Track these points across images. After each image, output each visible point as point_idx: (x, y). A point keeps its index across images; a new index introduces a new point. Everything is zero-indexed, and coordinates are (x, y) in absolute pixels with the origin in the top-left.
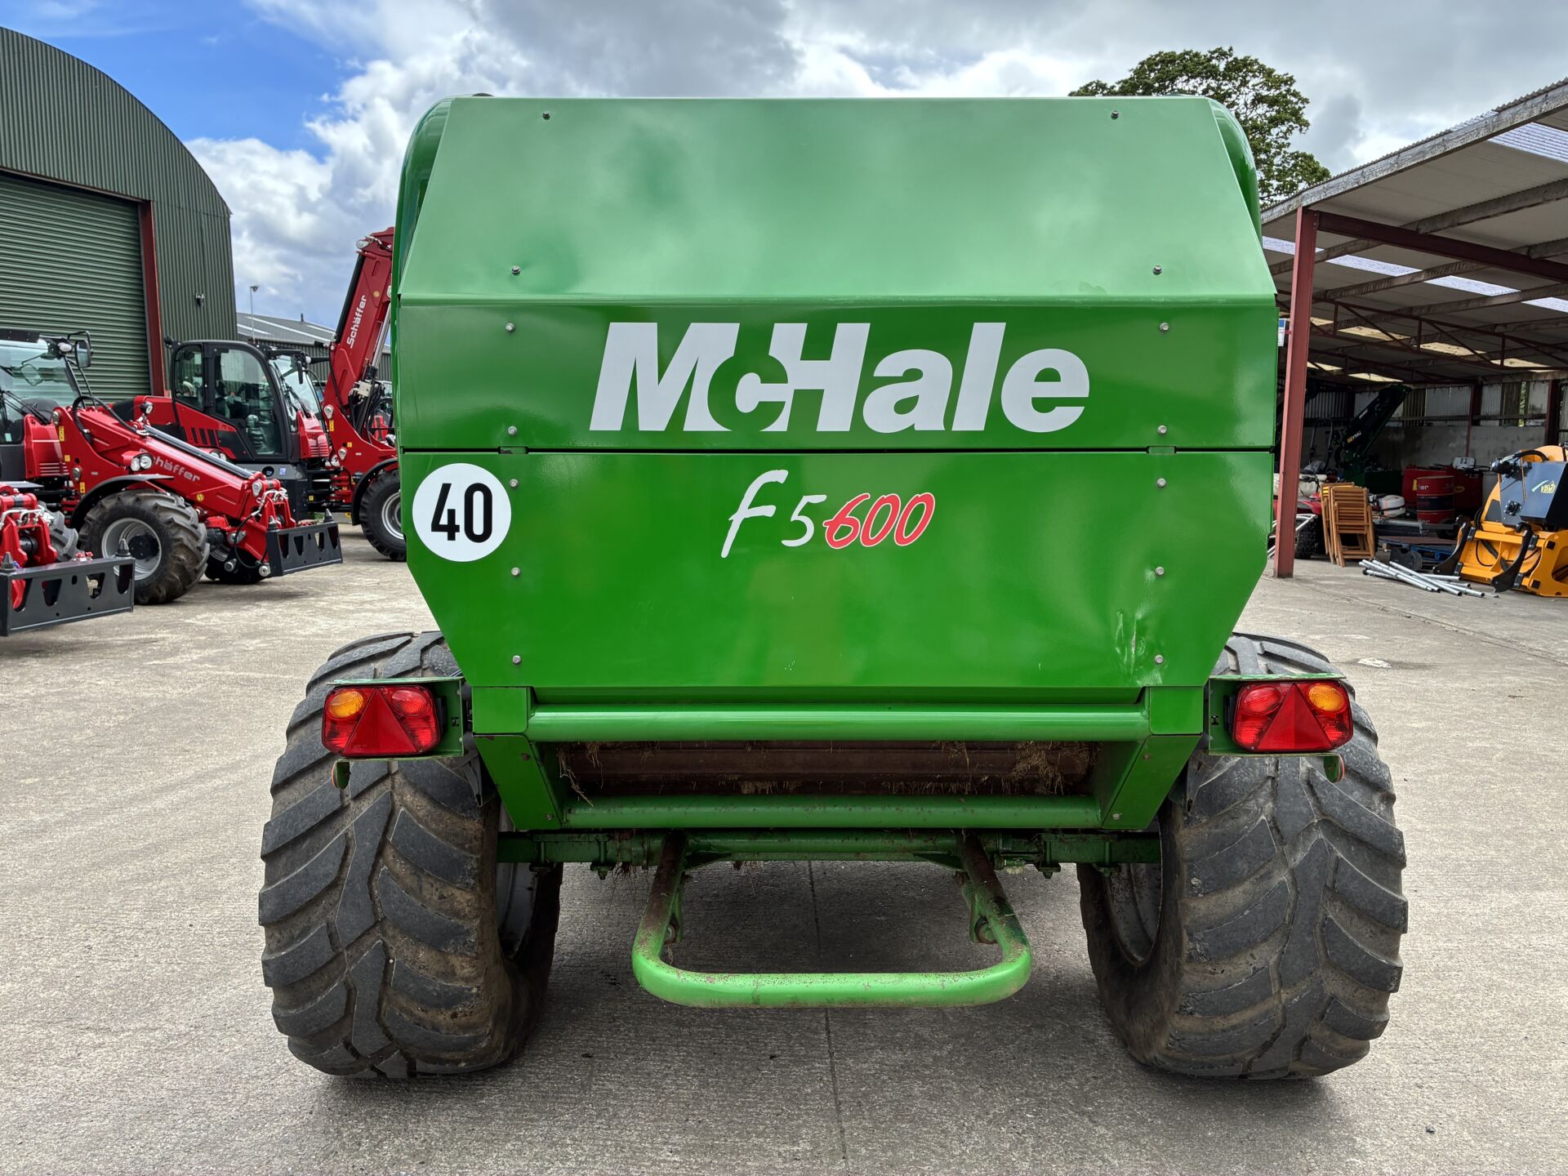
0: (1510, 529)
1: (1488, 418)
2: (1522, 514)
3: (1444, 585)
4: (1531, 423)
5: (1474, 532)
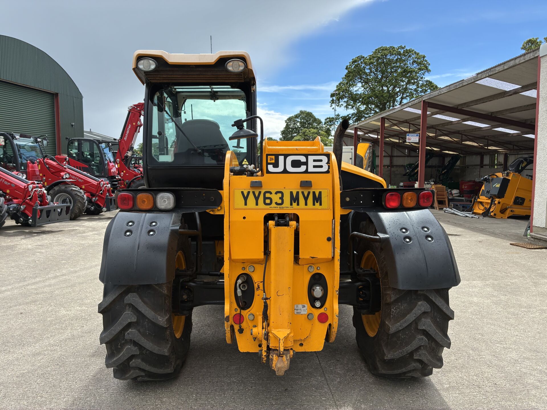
0: (487, 198)
1: (486, 165)
2: (491, 193)
3: (468, 215)
4: (499, 167)
5: (477, 199)
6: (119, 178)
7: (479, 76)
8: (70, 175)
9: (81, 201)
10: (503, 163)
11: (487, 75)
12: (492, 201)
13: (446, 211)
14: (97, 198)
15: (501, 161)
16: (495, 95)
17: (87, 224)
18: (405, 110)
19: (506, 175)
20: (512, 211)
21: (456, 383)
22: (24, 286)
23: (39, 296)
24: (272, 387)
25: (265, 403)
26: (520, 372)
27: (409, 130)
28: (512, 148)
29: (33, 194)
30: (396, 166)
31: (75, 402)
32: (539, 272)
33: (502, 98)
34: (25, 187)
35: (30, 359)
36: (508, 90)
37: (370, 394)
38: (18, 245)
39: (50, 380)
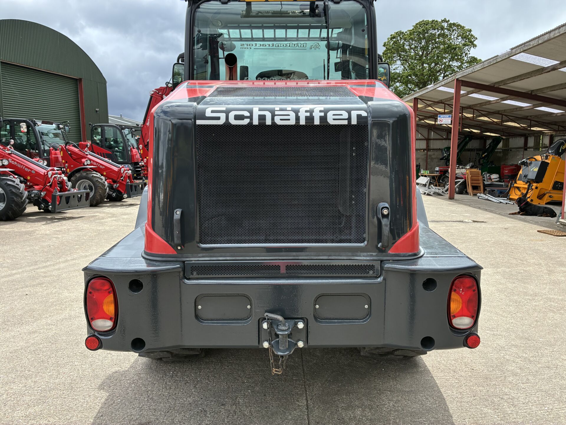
0: (524, 183)
1: (530, 148)
2: (528, 178)
3: (502, 201)
4: (544, 149)
5: (514, 184)
6: (142, 165)
7: (514, 51)
8: (92, 162)
9: (102, 187)
10: (548, 145)
11: (522, 50)
12: (529, 186)
13: (480, 197)
14: (118, 185)
15: (546, 143)
16: (533, 71)
17: (108, 211)
18: (439, 89)
19: (544, 158)
20: (550, 196)
21: (432, 367)
22: (34, 269)
23: (47, 279)
24: (248, 366)
25: (237, 381)
26: (503, 358)
27: (445, 111)
28: (557, 129)
29: (53, 181)
30: (433, 149)
31: (59, 376)
32: (559, 260)
33: (540, 74)
34: (44, 173)
35: (25, 337)
36: (546, 66)
37: (342, 375)
38: (37, 230)
39: (40, 356)
